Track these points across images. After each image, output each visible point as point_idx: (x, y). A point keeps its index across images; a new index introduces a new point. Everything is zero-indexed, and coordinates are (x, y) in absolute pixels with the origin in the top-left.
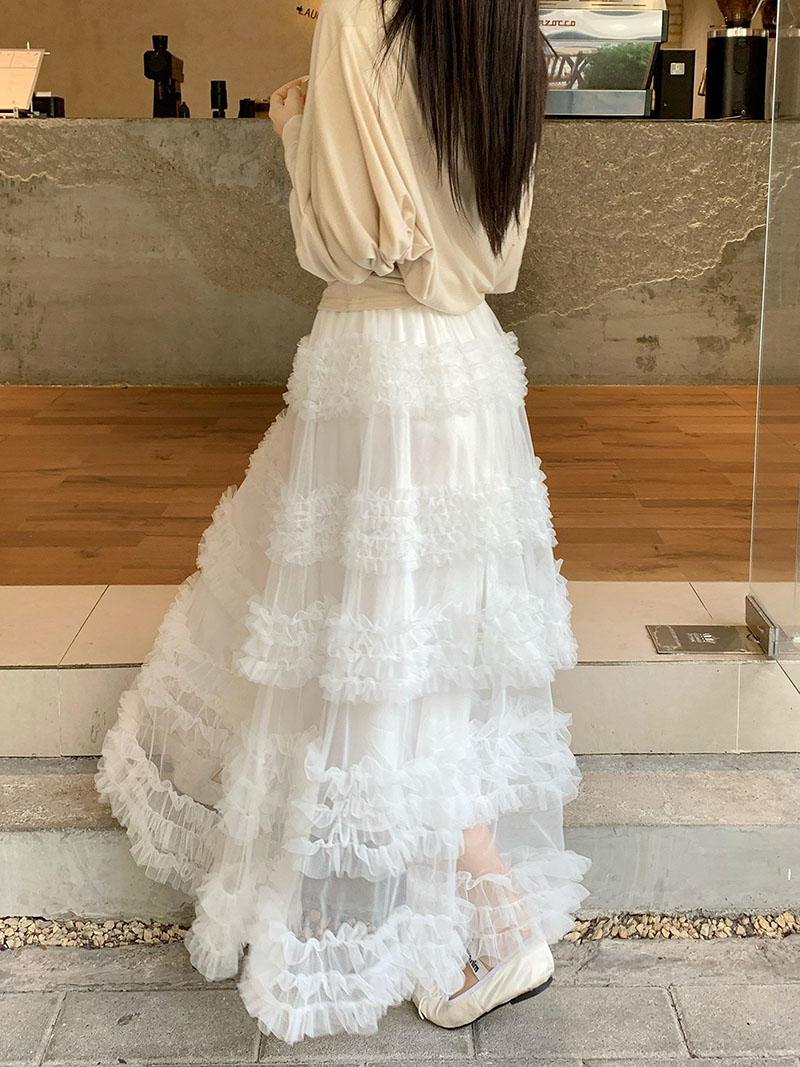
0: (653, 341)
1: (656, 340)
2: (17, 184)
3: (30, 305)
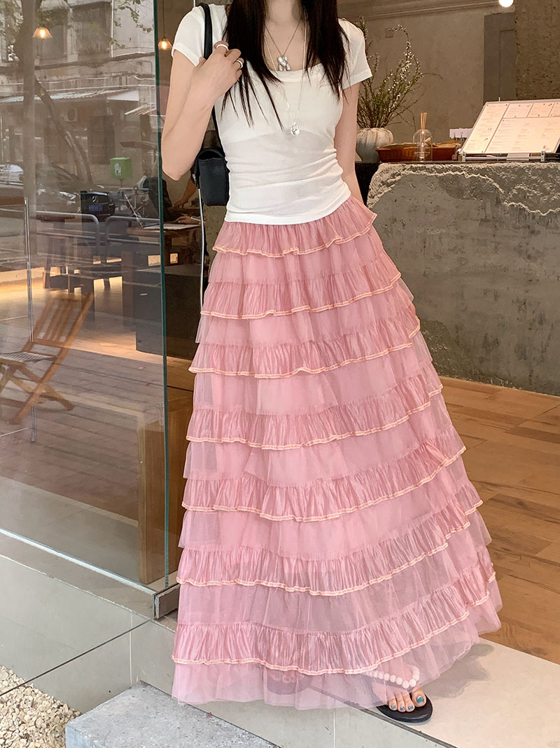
2: (537, 218)
3: (541, 323)
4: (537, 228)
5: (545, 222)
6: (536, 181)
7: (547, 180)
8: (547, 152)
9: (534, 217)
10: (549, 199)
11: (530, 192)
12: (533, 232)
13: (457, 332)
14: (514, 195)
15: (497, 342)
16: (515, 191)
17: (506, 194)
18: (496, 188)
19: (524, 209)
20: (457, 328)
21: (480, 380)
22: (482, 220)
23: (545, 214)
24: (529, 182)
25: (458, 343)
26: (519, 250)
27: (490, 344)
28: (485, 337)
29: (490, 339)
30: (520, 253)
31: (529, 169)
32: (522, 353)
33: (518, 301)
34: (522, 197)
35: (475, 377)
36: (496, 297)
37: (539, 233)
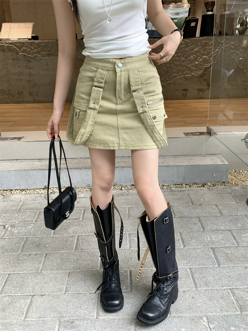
0: (186, 90)
1: (187, 90)
2: (30, 57)
3: (35, 85)
4: (31, 60)
5: (33, 58)
6: (28, 46)
7: (32, 46)
10: (33, 51)
11: (27, 50)
12: (30, 62)
13: (9, 91)
14: (22, 51)
15: (22, 92)
16: (22, 50)
17: (20, 50)
18: (16, 49)
19: (26, 55)
20: (9, 90)
21: (18, 103)
22: (13, 59)
23: (33, 56)
24: (26, 47)
25: (10, 94)
26: (26, 67)
27: (20, 93)
28: (19, 92)
29: (20, 92)
30: (27, 67)
31: (26, 42)
32: (31, 94)
33: (28, 81)
34: (25, 51)
35: (16, 103)
36: (21, 80)
37: (32, 62)
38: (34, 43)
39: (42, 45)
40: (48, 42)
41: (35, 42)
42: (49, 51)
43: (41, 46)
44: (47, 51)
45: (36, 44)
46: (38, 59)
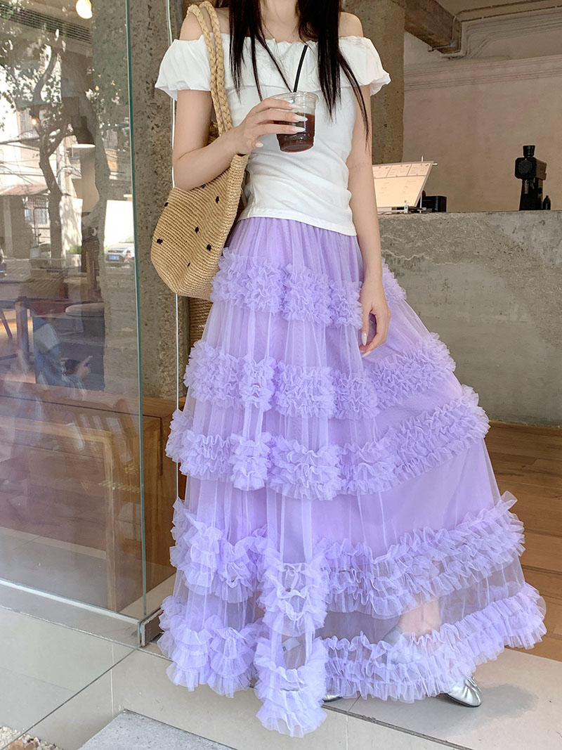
2: (402, 262)
4: (402, 270)
5: (409, 266)
6: (401, 230)
7: (411, 229)
8: (410, 205)
9: (399, 262)
10: (413, 245)
11: (395, 241)
19: (391, 255)
23: (410, 259)
24: (395, 231)
31: (394, 220)
34: (388, 244)
37: (404, 275)
38: (419, 222)
39: (441, 226)
40: (461, 219)
41: (422, 218)
42: (456, 244)
43: (438, 229)
44: (451, 245)
45: (425, 223)
46: (423, 269)
